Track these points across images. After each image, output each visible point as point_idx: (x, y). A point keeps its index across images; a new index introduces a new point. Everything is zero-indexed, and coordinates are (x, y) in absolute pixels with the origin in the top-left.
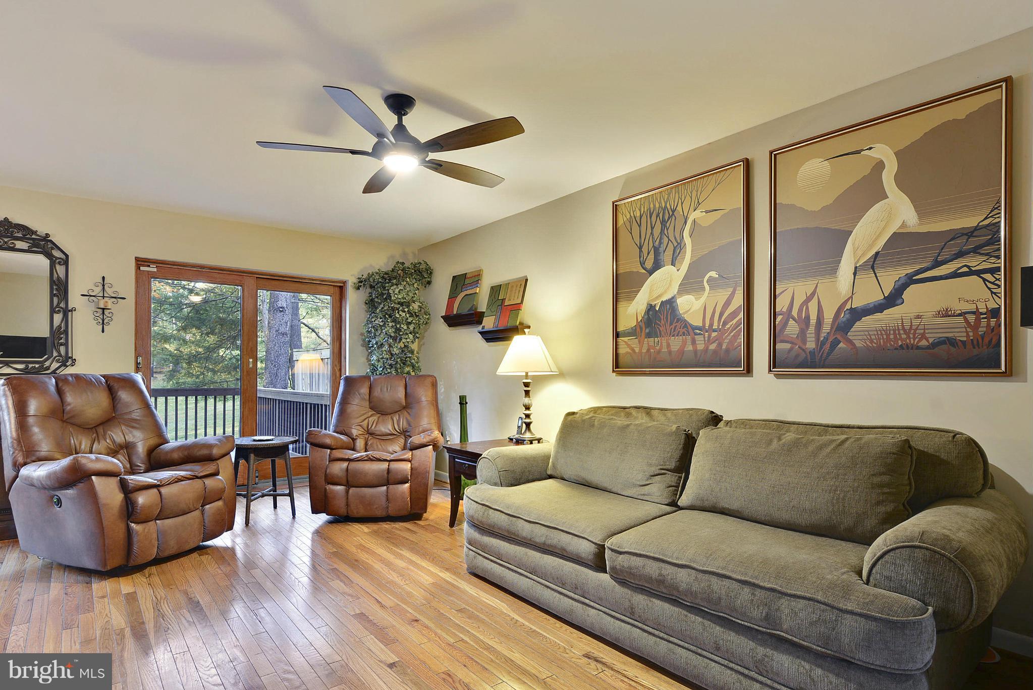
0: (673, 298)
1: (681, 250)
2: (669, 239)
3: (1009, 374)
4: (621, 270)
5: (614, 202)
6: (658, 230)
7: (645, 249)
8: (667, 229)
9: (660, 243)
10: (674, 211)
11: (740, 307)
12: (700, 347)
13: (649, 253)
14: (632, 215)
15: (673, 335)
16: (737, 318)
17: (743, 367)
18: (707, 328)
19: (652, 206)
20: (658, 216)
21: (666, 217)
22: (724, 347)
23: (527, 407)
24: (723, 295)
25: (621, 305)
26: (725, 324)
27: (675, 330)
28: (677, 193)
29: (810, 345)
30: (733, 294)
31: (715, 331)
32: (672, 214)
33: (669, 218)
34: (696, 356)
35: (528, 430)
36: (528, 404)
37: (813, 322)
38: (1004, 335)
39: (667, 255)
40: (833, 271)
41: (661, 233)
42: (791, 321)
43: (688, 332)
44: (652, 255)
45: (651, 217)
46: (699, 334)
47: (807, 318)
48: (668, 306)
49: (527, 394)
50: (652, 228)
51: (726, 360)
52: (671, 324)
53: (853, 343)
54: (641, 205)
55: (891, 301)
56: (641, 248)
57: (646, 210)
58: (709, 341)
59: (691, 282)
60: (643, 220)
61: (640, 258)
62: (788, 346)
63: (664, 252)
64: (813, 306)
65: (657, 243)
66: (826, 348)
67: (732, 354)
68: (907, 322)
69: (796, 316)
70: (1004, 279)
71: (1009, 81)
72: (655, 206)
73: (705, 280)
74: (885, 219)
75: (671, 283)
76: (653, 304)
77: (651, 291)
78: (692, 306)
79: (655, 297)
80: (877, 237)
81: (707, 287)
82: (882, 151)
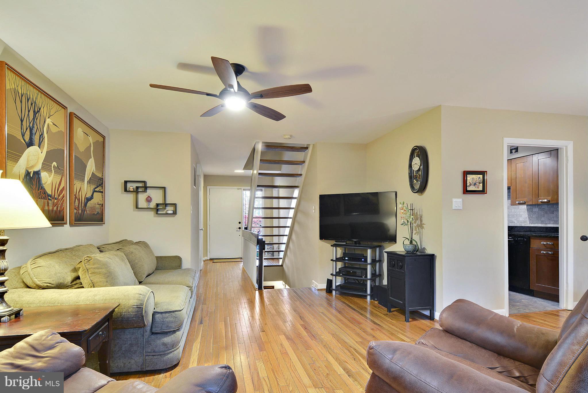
0: (39, 171)
1: (43, 139)
2: (37, 127)
3: (104, 223)
4: (10, 131)
5: (6, 64)
6: (32, 114)
7: (24, 124)
8: (37, 119)
9: (33, 127)
10: (40, 109)
11: (64, 187)
12: (51, 208)
13: (26, 129)
14: (16, 88)
15: (39, 198)
16: (63, 194)
17: (65, 221)
18: (53, 196)
19: (28, 93)
20: (32, 104)
21: (36, 110)
22: (59, 209)
23: (3, 272)
24: (58, 179)
25: (9, 165)
26: (59, 195)
27: (40, 194)
28: (41, 98)
29: (80, 211)
30: (61, 179)
31: (56, 199)
32: (39, 111)
33: (37, 113)
34: (49, 214)
35: (3, 303)
36: (4, 267)
37: (81, 201)
38: (104, 212)
39: (36, 139)
41: (34, 118)
42: (76, 200)
43: (46, 197)
44: (28, 132)
45: (28, 101)
46: (50, 200)
47: (80, 198)
48: (37, 176)
49: (3, 254)
50: (29, 112)
51: (59, 217)
52: (38, 191)
53: (87, 212)
54: (22, 85)
55: (92, 196)
56: (22, 121)
57: (25, 92)
58: (54, 205)
59: (47, 164)
60: (24, 99)
61: (21, 129)
62: (76, 211)
63: (35, 135)
64: (80, 194)
65: (31, 125)
66: (83, 212)
67: (61, 213)
68: (94, 206)
69: (77, 197)
70: (103, 195)
71: (105, 137)
72: (30, 95)
73: (53, 166)
74: (91, 166)
75: (38, 159)
76: (29, 171)
77: (28, 160)
78: (47, 180)
79: (30, 165)
80: (90, 173)
81: (53, 171)
82: (91, 139)
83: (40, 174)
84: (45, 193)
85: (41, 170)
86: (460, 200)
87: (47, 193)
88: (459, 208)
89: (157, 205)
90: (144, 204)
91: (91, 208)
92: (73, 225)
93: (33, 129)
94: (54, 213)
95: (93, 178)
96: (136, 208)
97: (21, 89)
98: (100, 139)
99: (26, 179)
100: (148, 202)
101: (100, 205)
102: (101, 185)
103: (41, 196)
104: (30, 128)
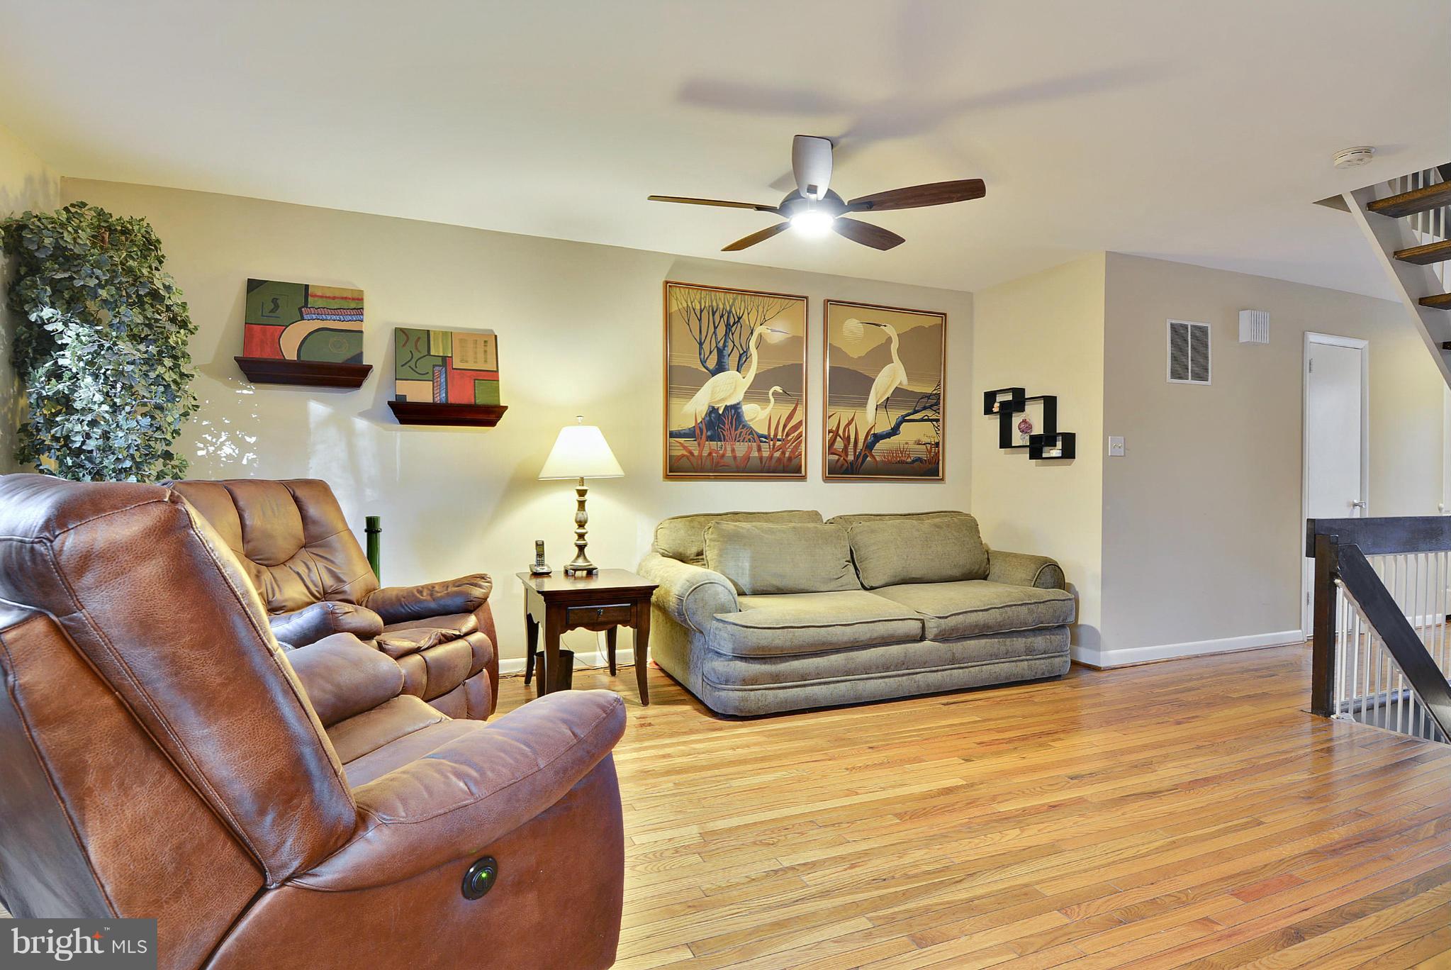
2: (734, 345)
3: (942, 479)
4: (676, 362)
5: (667, 282)
6: (721, 330)
7: (706, 347)
8: (733, 334)
9: (725, 346)
10: (739, 318)
11: (801, 422)
12: (766, 454)
13: (711, 352)
14: (690, 306)
15: (738, 441)
16: (797, 432)
17: (803, 473)
18: (772, 437)
19: (714, 304)
20: (722, 316)
21: (732, 321)
22: (787, 455)
23: (581, 524)
24: (785, 410)
25: (675, 402)
26: (788, 435)
27: (740, 436)
28: (743, 303)
29: (851, 458)
30: (795, 409)
31: (779, 440)
32: (738, 321)
33: (734, 323)
34: (761, 462)
35: (582, 557)
36: (583, 519)
37: (852, 440)
38: (941, 458)
39: (732, 361)
40: (863, 404)
41: (726, 334)
42: (838, 438)
43: (754, 439)
44: (715, 356)
45: (713, 315)
46: (765, 442)
47: (849, 437)
48: (733, 411)
49: (582, 504)
50: (715, 328)
51: (790, 469)
52: (736, 430)
53: (875, 458)
54: (701, 298)
55: (895, 431)
56: (701, 344)
57: (707, 305)
58: (774, 449)
59: (756, 392)
60: (705, 314)
61: (700, 354)
62: (837, 457)
63: (729, 356)
64: (852, 428)
65: (721, 345)
66: (860, 460)
67: (795, 462)
68: (902, 446)
69: (841, 435)
70: (941, 426)
71: (945, 314)
72: (718, 305)
73: (771, 392)
74: (892, 377)
75: (735, 388)
76: (716, 406)
77: (713, 393)
78: (757, 415)
79: (717, 400)
80: (888, 387)
81: (772, 400)
82: (891, 331)
83: (740, 408)
84: (751, 433)
87: (756, 432)
89: (1033, 438)
90: (1018, 438)
91: (891, 451)
92: (826, 479)
93: (724, 349)
94: (774, 461)
95: (899, 397)
96: (1000, 448)
97: (700, 303)
98: (928, 322)
99: (708, 418)
100: (1022, 431)
101: (924, 444)
102: (930, 407)
103: (742, 438)
104: (718, 349)
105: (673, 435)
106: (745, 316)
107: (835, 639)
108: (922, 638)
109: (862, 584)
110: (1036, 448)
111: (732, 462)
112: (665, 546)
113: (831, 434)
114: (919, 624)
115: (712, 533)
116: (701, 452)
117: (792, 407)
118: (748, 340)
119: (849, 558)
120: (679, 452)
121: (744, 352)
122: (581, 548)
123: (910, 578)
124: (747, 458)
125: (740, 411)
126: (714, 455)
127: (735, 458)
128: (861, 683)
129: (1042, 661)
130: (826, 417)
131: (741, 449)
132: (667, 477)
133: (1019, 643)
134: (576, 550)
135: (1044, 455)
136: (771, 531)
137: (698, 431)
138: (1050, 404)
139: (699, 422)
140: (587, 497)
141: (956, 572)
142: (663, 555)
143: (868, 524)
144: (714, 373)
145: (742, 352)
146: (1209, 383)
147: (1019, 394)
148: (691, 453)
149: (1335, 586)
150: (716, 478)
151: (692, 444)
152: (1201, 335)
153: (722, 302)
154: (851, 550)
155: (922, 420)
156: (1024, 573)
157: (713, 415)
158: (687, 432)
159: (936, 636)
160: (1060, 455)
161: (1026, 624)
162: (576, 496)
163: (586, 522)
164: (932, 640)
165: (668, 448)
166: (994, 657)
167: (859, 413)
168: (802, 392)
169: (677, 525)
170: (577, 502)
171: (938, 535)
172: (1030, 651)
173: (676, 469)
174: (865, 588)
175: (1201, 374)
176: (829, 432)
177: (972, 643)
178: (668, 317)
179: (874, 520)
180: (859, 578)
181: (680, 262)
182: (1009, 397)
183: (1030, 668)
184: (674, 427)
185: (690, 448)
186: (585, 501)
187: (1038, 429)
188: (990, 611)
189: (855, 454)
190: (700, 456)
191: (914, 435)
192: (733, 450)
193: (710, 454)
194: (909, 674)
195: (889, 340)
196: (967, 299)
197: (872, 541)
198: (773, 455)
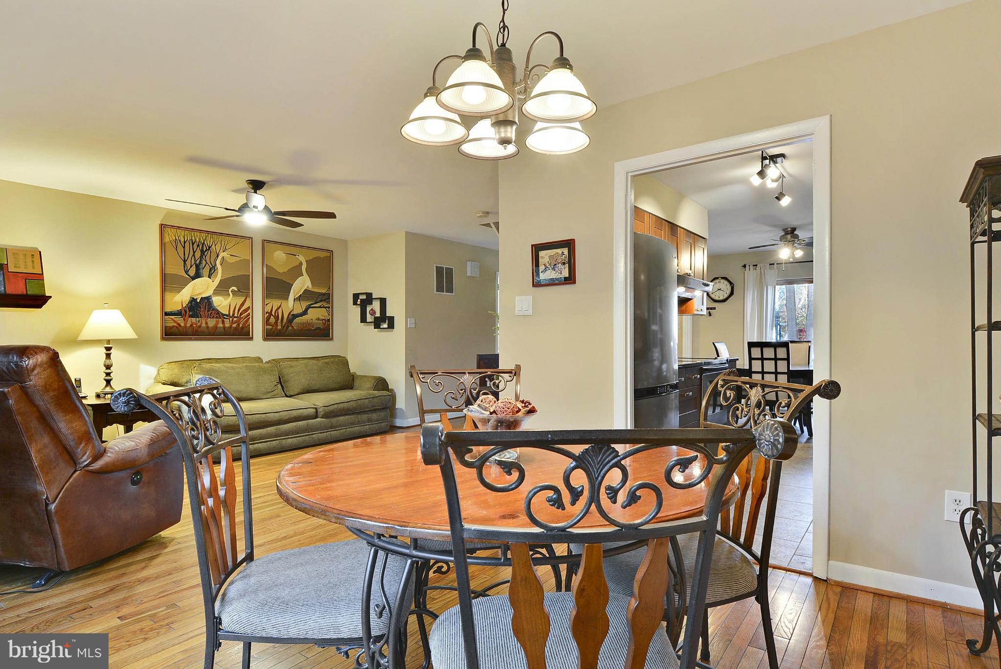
2: (206, 263)
3: (332, 339)
4: (169, 271)
5: (162, 225)
6: (198, 254)
7: (188, 263)
8: (205, 256)
9: (200, 262)
10: (210, 247)
11: (249, 307)
12: (227, 325)
13: (191, 266)
14: (177, 239)
15: (210, 318)
16: (247, 313)
17: (251, 336)
18: (231, 315)
19: (193, 239)
20: (198, 246)
21: (205, 249)
22: (241, 326)
23: (108, 367)
24: (240, 300)
25: (168, 296)
26: (241, 314)
27: (211, 315)
28: (212, 238)
29: (279, 327)
30: (245, 300)
31: (235, 317)
32: (209, 249)
33: (206, 251)
34: (225, 331)
35: (109, 386)
36: (109, 364)
37: (280, 318)
38: (331, 327)
39: (206, 271)
40: (287, 298)
41: (201, 257)
42: (272, 317)
43: (220, 316)
44: (194, 268)
45: (193, 245)
46: (227, 318)
47: (278, 315)
48: (206, 301)
49: (108, 356)
50: (194, 252)
51: (242, 333)
52: (208, 312)
53: (294, 328)
54: (185, 235)
55: (305, 313)
56: (185, 261)
57: (189, 239)
58: (233, 322)
59: (222, 289)
60: (187, 244)
61: (184, 267)
62: (271, 327)
63: (203, 269)
64: (280, 311)
65: (198, 262)
66: (285, 328)
67: (245, 330)
68: (309, 321)
69: (274, 315)
70: (331, 310)
71: (332, 251)
72: (195, 239)
73: (230, 290)
74: (303, 283)
75: (208, 287)
76: (195, 298)
77: (193, 290)
78: (222, 303)
79: (196, 293)
80: (300, 290)
81: (231, 295)
82: (302, 258)
83: (211, 299)
84: (218, 313)
85: (212, 296)
86: (529, 299)
87: (221, 313)
88: (526, 313)
89: (376, 318)
90: (369, 318)
91: (302, 324)
92: (265, 339)
93: (200, 265)
94: (232, 329)
95: (306, 295)
96: (361, 322)
97: (184, 237)
98: (323, 255)
99: (190, 305)
100: (371, 315)
101: (322, 320)
102: (325, 300)
103: (212, 316)
104: (196, 265)
105: (167, 314)
106: (213, 247)
107: (270, 419)
108: (316, 417)
109: (285, 394)
110: (377, 324)
111: (206, 330)
112: (166, 379)
113: (267, 314)
114: (314, 410)
115: (197, 370)
116: (185, 324)
117: (243, 299)
118: (215, 260)
119: (278, 381)
120: (171, 324)
121: (213, 267)
122: (108, 382)
123: (312, 390)
124: (216, 327)
125: (210, 300)
126: (194, 326)
127: (208, 327)
128: (284, 441)
129: (376, 425)
130: (264, 305)
131: (212, 322)
132: (163, 339)
133: (365, 417)
134: (105, 383)
135: (381, 327)
136: (233, 368)
137: (183, 312)
138: (383, 302)
139: (184, 306)
140: (111, 351)
141: (337, 386)
142: (164, 384)
143: (289, 363)
144: (193, 278)
145: (211, 267)
146: (453, 294)
147: (369, 296)
148: (179, 325)
149: (486, 381)
150: (196, 339)
151: (180, 320)
152: (450, 271)
153: (198, 237)
154: (279, 376)
155: (320, 307)
156: (369, 384)
157: (193, 303)
158: (177, 312)
159: (323, 415)
160: (387, 327)
161: (368, 408)
162: (105, 351)
163: (112, 366)
164: (322, 418)
165: (163, 321)
166: (352, 424)
167: (284, 303)
168: (249, 290)
169: (173, 366)
170: (105, 355)
171: (327, 368)
172: (369, 420)
173: (169, 334)
174: (287, 396)
175: (450, 290)
176: (266, 313)
177: (342, 418)
178: (162, 244)
179: (292, 361)
180: (284, 392)
181: (170, 213)
182: (364, 297)
183: (370, 429)
184: (168, 309)
185: (179, 322)
186: (110, 354)
187: (378, 315)
188: (350, 403)
189: (282, 326)
190: (185, 326)
191: (315, 315)
192: (206, 323)
193: (192, 325)
194: (309, 435)
195: (301, 264)
196: (344, 243)
197: (291, 372)
198: (231, 326)
